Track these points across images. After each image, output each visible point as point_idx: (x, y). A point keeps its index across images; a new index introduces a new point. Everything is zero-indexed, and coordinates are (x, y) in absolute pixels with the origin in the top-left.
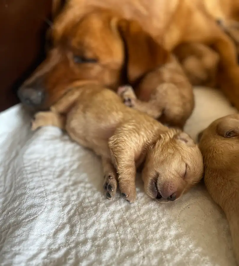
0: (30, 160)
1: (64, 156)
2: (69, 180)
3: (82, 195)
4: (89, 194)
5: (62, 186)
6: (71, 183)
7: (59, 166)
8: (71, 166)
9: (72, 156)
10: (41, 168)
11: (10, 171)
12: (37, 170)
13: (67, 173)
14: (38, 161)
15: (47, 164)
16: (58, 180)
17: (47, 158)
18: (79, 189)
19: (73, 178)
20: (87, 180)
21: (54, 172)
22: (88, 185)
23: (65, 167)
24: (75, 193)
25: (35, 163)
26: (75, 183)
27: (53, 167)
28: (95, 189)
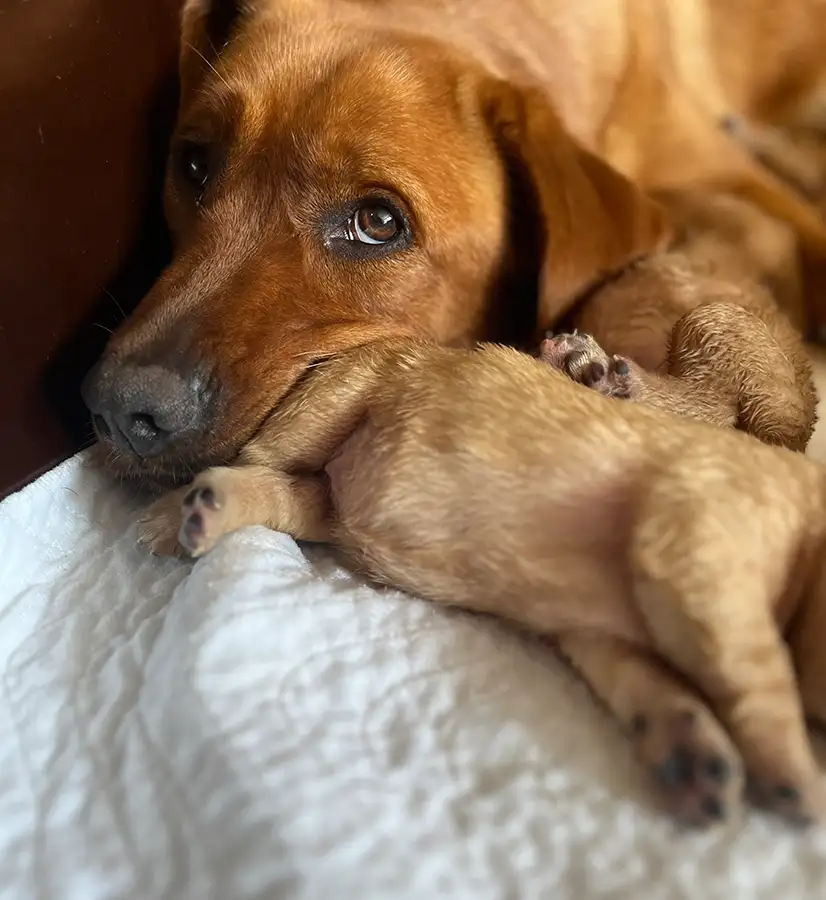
0: (237, 697)
1: (379, 658)
2: (453, 771)
3: (559, 835)
4: (587, 825)
5: (436, 808)
6: (466, 783)
7: (373, 706)
8: (424, 700)
9: (410, 651)
10: (303, 730)
11: (133, 767)
12: (292, 742)
13: (426, 737)
14: (272, 694)
15: (316, 704)
16: (401, 778)
17: (306, 677)
18: (529, 809)
19: (464, 756)
20: (533, 755)
21: (365, 736)
22: (557, 781)
23: (400, 711)
24: (516, 828)
25: (264, 707)
26: (490, 782)
27: (349, 716)
28: (599, 794)
